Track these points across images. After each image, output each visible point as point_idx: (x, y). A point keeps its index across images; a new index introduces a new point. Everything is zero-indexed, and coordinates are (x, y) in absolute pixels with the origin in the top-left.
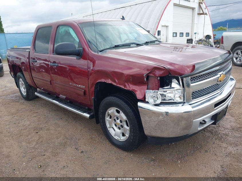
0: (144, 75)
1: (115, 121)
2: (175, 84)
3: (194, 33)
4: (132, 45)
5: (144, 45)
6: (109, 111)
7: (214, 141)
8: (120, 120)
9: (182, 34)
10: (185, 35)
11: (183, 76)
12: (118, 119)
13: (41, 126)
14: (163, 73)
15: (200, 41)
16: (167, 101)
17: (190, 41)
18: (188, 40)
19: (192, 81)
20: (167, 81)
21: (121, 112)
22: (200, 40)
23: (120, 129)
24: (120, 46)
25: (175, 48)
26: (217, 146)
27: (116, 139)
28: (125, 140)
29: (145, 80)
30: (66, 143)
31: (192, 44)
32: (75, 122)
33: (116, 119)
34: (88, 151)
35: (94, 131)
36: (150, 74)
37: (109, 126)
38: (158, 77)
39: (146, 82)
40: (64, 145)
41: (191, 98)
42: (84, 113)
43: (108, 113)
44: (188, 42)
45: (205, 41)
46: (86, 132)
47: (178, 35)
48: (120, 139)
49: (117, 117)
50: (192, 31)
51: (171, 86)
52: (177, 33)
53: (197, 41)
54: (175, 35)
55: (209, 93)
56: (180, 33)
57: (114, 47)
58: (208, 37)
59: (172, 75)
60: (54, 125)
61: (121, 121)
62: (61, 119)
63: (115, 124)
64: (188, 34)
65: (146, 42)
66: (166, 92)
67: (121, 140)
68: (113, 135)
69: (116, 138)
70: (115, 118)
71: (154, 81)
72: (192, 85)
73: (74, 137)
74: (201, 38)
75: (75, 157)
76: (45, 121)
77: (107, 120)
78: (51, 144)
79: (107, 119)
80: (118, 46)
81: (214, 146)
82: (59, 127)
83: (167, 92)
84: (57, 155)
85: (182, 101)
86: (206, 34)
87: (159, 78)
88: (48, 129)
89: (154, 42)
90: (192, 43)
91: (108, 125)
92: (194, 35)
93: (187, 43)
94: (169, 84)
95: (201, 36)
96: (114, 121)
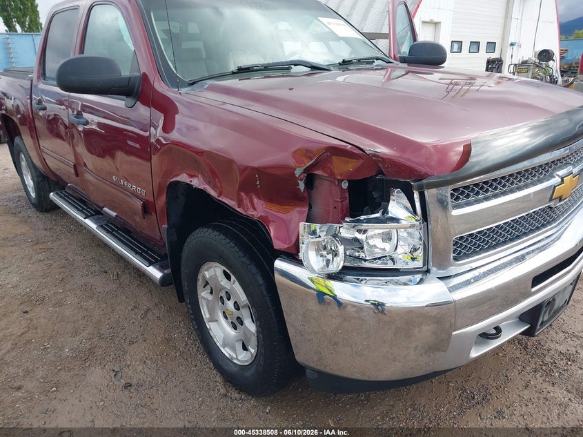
0: (298, 172)
1: (223, 304)
2: (397, 207)
3: (510, 42)
4: (295, 69)
5: (332, 68)
6: (206, 273)
7: (529, 377)
8: (235, 303)
9: (475, 46)
10: (483, 47)
11: (424, 181)
12: (229, 299)
13: (44, 292)
14: (358, 170)
15: (523, 67)
16: (367, 265)
17: (494, 65)
18: (489, 62)
19: (458, 198)
20: (375, 195)
21: (233, 278)
22: (524, 63)
23: (235, 328)
24: (257, 70)
25: (451, 83)
26: (536, 396)
27: (227, 355)
28: (247, 364)
29: (302, 186)
30: (91, 351)
31: (500, 72)
32: (138, 285)
33: (225, 299)
34: (147, 383)
35: (180, 319)
36: (317, 169)
37: (208, 316)
38: (340, 181)
39: (306, 195)
40: (85, 357)
41: (452, 255)
42: (151, 267)
43: (204, 277)
44: (490, 66)
45: (537, 66)
46: (158, 318)
47: (466, 47)
48: (237, 359)
49: (227, 292)
50: (504, 37)
51: (386, 211)
52: (462, 42)
53: (515, 65)
54: (456, 46)
55: (518, 237)
56: (471, 42)
57: (233, 73)
58: (545, 55)
59: (389, 178)
60: (78, 292)
61: (237, 308)
62: (106, 272)
63: (224, 312)
64: (491, 46)
65: (344, 61)
66: (365, 231)
67: (239, 360)
68: (218, 344)
69: (227, 352)
70: (223, 294)
71: (328, 194)
72: (455, 212)
73: (121, 334)
74: (525, 59)
75: (102, 400)
76: (60, 277)
77: (204, 298)
78: (49, 353)
79: (204, 294)
80: (248, 68)
81: (526, 394)
82: (92, 297)
83: (370, 233)
84: (55, 391)
85: (419, 264)
86: (539, 48)
87: (345, 185)
88: (60, 304)
89: (369, 61)
90: (499, 70)
91: (206, 315)
92: (509, 49)
93: (487, 70)
94: (380, 203)
95: (527, 53)
96: (220, 303)
